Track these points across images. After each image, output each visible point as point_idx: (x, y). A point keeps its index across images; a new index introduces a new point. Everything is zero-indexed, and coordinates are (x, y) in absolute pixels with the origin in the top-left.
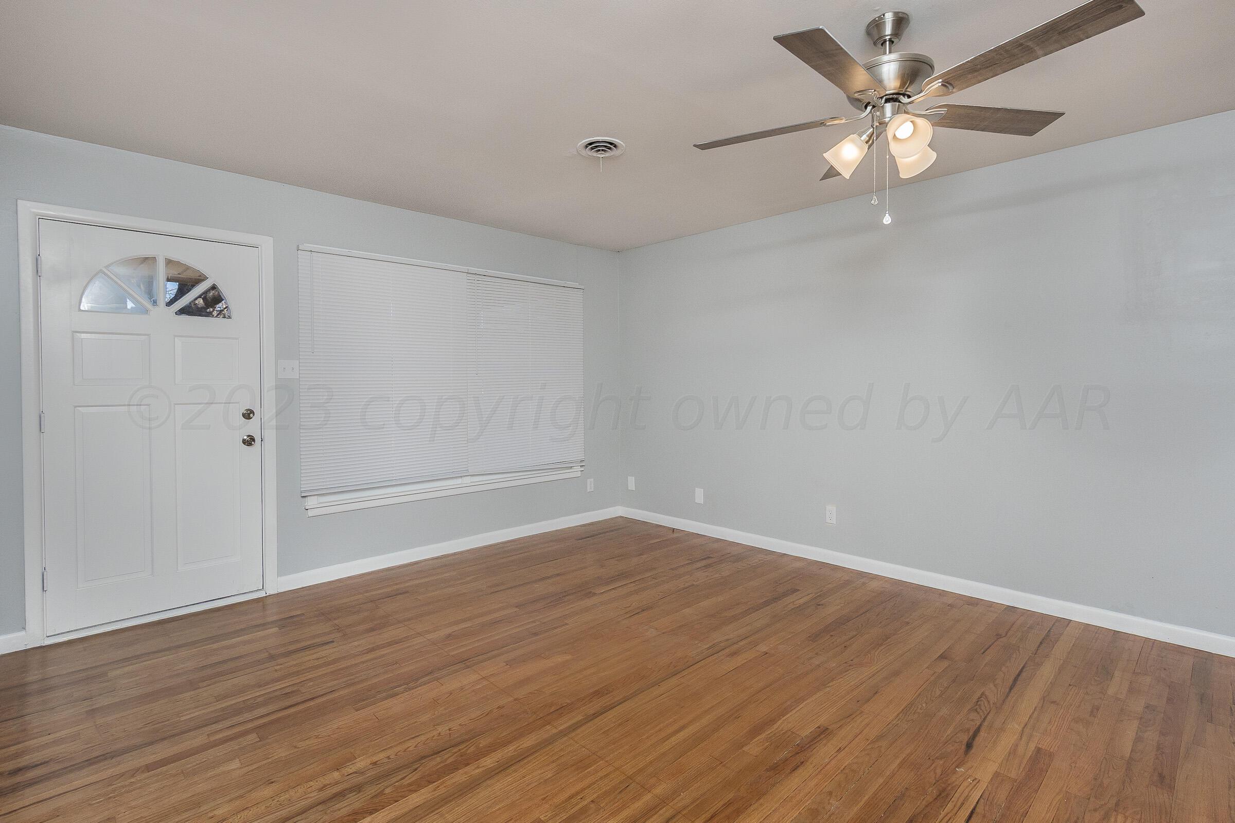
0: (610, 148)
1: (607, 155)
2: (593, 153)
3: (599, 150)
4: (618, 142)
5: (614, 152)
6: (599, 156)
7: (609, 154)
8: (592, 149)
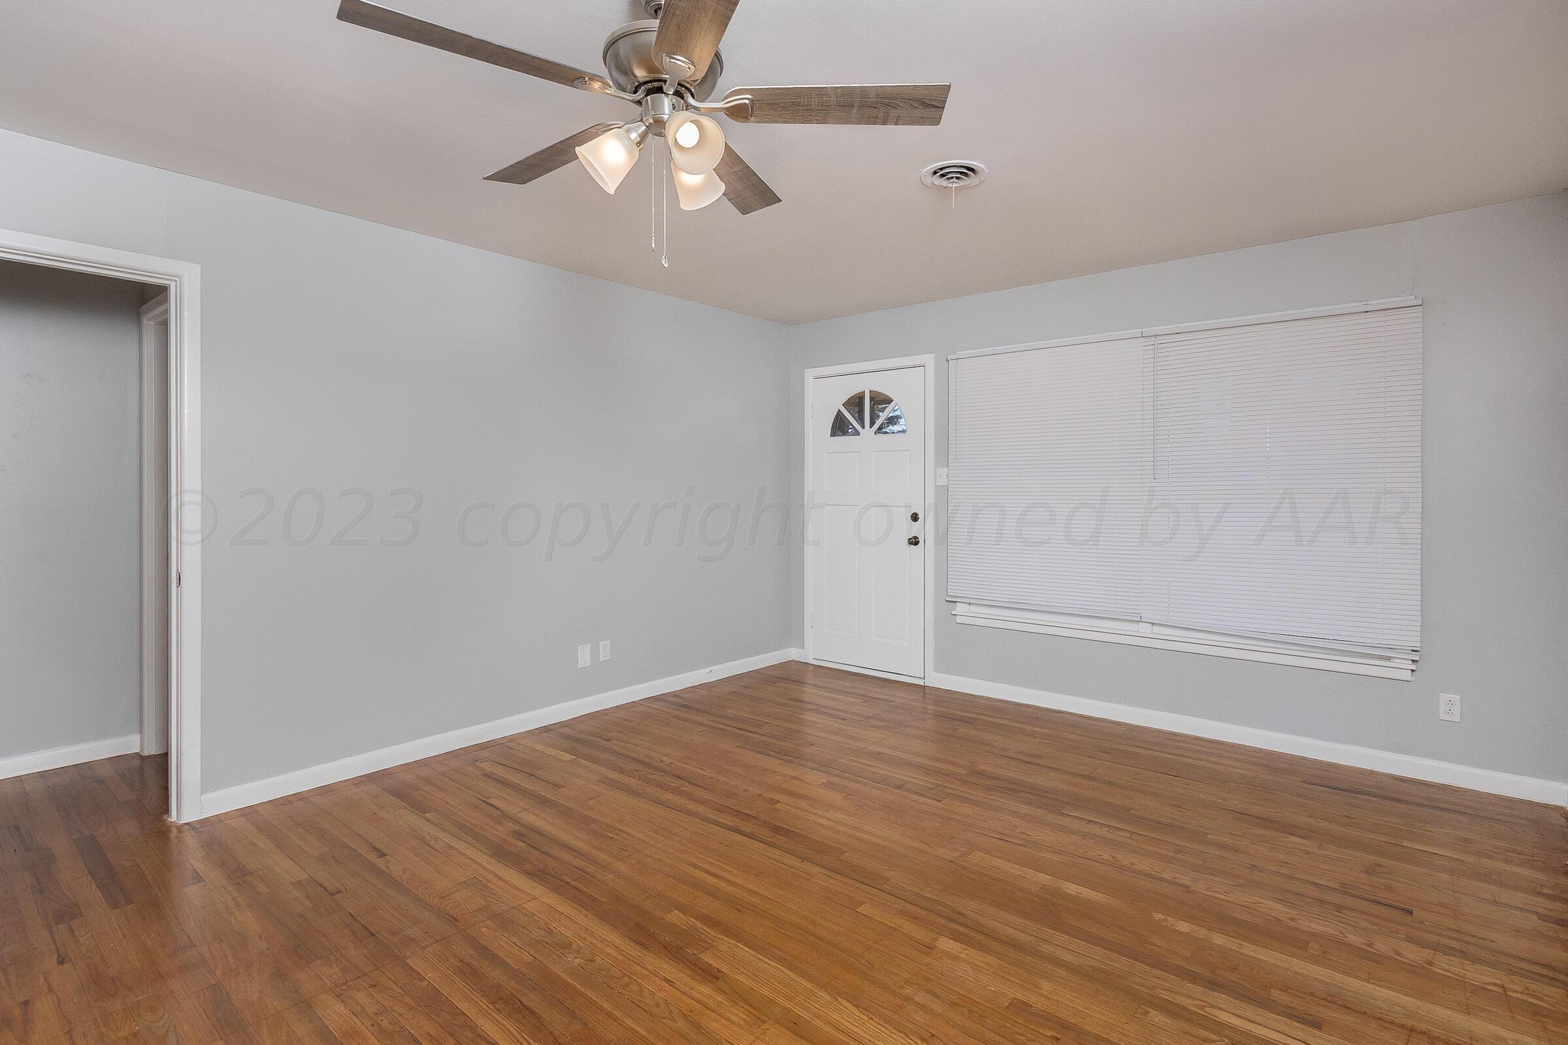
0: (966, 175)
1: (961, 183)
2: (944, 182)
3: (952, 178)
4: (979, 167)
5: (972, 180)
6: (950, 185)
7: (965, 182)
8: (942, 176)
